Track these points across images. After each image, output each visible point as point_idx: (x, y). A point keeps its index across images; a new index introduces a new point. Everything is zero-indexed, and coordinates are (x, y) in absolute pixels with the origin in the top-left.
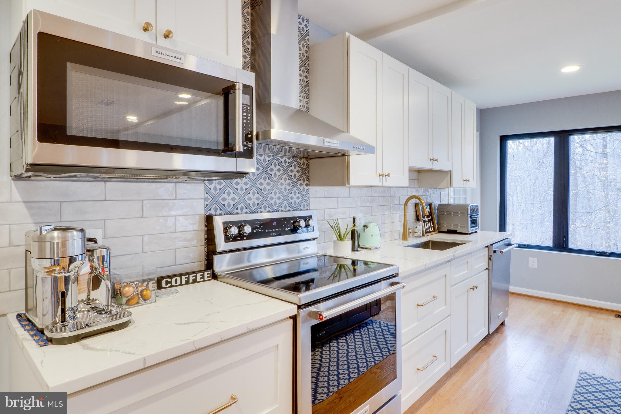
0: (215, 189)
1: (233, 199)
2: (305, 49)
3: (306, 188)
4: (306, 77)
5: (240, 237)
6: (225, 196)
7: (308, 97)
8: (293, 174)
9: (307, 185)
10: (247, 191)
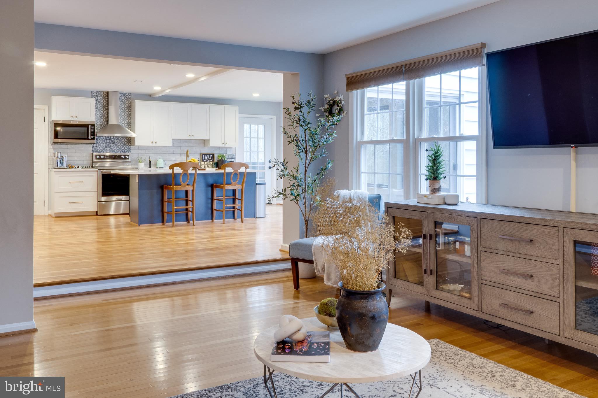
0: (95, 146)
1: (101, 149)
2: (129, 103)
3: (129, 146)
4: (130, 112)
5: (100, 158)
6: (98, 148)
7: (131, 118)
8: (124, 142)
9: (130, 145)
10: (106, 147)
